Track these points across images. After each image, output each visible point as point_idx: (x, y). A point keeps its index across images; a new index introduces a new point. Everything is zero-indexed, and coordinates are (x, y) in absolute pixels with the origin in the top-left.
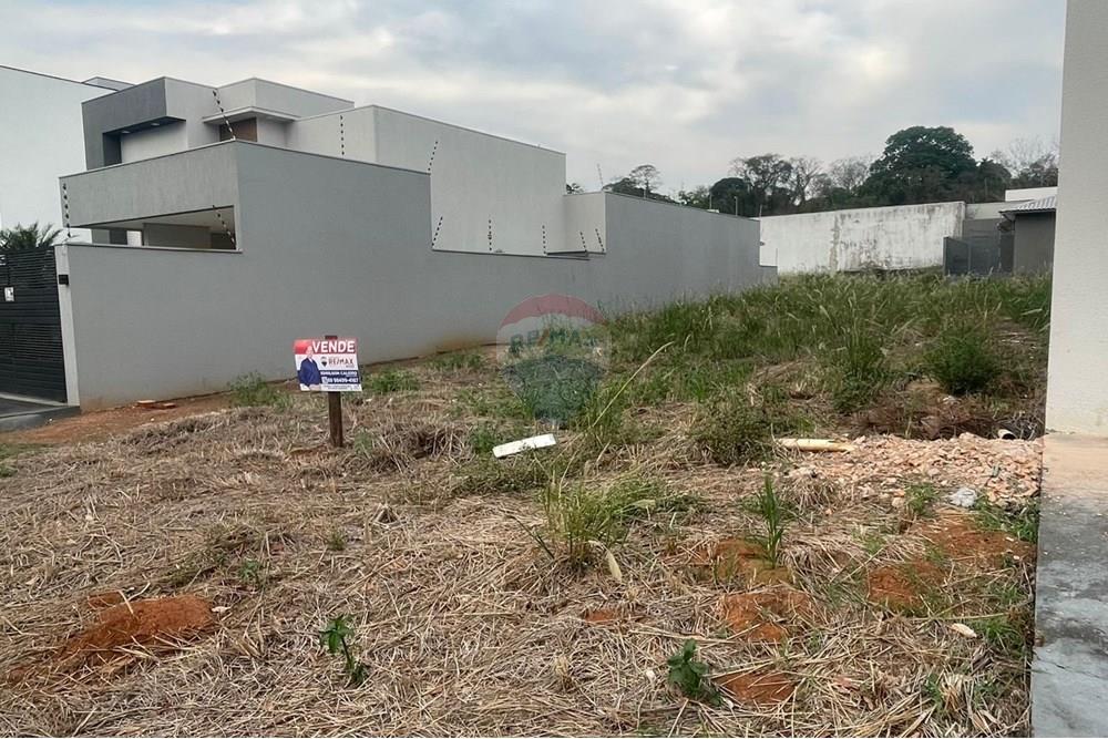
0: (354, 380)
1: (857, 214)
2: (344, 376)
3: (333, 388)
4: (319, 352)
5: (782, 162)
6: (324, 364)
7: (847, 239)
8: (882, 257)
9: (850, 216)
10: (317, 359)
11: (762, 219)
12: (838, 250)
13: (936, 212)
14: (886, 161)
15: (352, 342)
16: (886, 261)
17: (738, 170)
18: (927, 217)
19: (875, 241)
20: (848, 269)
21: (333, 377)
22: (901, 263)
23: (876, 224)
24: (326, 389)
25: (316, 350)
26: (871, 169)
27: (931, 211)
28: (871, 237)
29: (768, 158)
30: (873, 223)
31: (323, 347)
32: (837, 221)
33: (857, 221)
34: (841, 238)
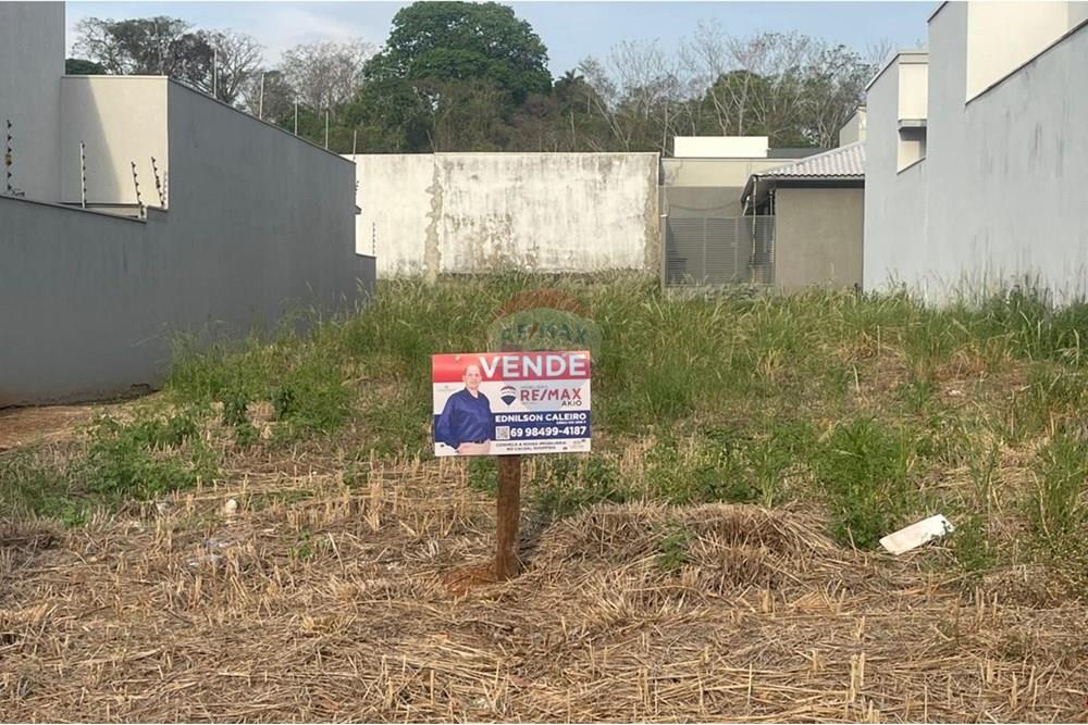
0: (577, 431)
1: (476, 162)
2: (553, 424)
3: (519, 448)
4: (498, 376)
5: (189, 37)
6: (508, 400)
7: (459, 211)
8: (523, 247)
9: (461, 165)
10: (493, 392)
11: (360, 160)
12: (440, 230)
13: (614, 169)
14: (392, 60)
15: (584, 355)
16: (529, 256)
17: (95, 44)
18: (599, 177)
19: (509, 218)
20: (459, 269)
21: (524, 425)
22: (556, 260)
23: (510, 184)
24: (503, 451)
25: (490, 374)
26: (367, 72)
27: (606, 167)
28: (502, 210)
29: (161, 27)
30: (504, 182)
31: (506, 366)
32: (437, 174)
33: (475, 177)
34: (446, 208)
